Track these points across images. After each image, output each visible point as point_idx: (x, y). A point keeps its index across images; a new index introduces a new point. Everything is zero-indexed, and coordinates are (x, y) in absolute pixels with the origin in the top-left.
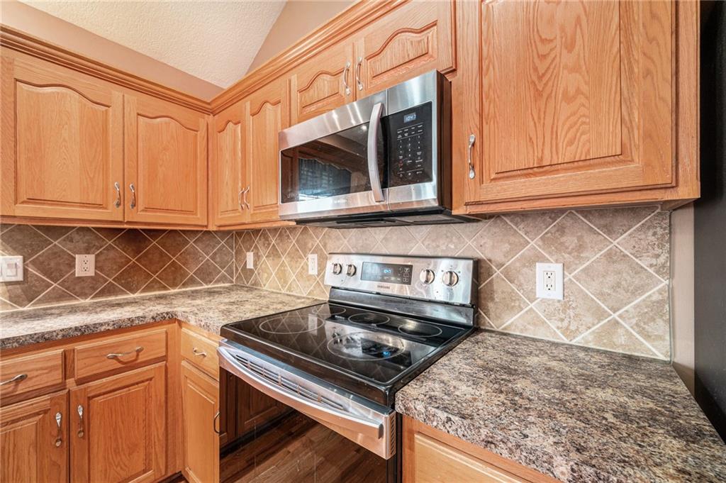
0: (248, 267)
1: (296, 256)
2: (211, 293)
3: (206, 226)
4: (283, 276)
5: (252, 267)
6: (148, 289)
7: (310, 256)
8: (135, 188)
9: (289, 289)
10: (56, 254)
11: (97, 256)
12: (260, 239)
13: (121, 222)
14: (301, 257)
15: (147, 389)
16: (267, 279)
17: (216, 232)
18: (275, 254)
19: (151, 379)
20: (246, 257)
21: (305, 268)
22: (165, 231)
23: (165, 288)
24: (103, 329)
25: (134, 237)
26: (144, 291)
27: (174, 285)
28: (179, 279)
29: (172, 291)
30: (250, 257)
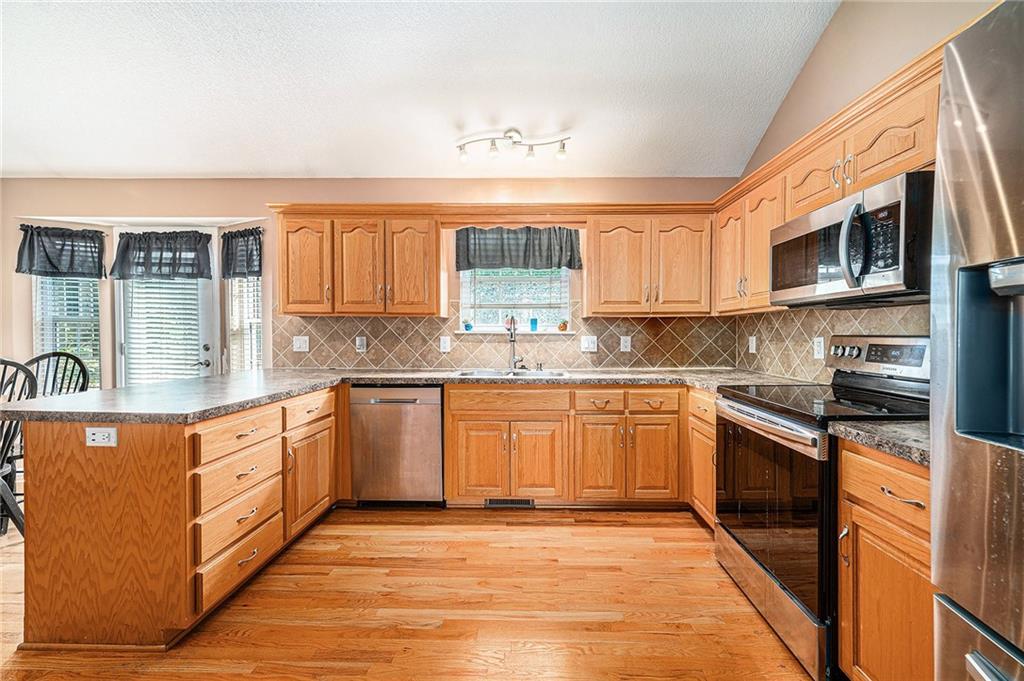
0: (750, 351)
1: (800, 340)
2: (712, 372)
3: (709, 313)
4: (786, 361)
5: (754, 352)
6: (663, 365)
7: (816, 340)
8: (658, 287)
9: (793, 374)
10: (611, 336)
11: (632, 338)
12: (763, 323)
13: (648, 313)
14: (806, 341)
15: (666, 430)
16: (770, 364)
17: (718, 317)
18: (778, 338)
19: (668, 424)
20: (748, 341)
21: (810, 352)
22: (675, 318)
23: (675, 366)
24: (642, 382)
25: (654, 324)
26: (660, 366)
27: (682, 364)
28: (685, 360)
29: (681, 368)
30: (753, 341)
